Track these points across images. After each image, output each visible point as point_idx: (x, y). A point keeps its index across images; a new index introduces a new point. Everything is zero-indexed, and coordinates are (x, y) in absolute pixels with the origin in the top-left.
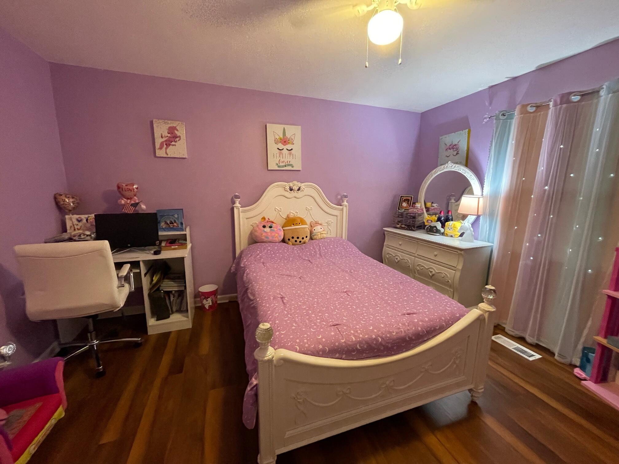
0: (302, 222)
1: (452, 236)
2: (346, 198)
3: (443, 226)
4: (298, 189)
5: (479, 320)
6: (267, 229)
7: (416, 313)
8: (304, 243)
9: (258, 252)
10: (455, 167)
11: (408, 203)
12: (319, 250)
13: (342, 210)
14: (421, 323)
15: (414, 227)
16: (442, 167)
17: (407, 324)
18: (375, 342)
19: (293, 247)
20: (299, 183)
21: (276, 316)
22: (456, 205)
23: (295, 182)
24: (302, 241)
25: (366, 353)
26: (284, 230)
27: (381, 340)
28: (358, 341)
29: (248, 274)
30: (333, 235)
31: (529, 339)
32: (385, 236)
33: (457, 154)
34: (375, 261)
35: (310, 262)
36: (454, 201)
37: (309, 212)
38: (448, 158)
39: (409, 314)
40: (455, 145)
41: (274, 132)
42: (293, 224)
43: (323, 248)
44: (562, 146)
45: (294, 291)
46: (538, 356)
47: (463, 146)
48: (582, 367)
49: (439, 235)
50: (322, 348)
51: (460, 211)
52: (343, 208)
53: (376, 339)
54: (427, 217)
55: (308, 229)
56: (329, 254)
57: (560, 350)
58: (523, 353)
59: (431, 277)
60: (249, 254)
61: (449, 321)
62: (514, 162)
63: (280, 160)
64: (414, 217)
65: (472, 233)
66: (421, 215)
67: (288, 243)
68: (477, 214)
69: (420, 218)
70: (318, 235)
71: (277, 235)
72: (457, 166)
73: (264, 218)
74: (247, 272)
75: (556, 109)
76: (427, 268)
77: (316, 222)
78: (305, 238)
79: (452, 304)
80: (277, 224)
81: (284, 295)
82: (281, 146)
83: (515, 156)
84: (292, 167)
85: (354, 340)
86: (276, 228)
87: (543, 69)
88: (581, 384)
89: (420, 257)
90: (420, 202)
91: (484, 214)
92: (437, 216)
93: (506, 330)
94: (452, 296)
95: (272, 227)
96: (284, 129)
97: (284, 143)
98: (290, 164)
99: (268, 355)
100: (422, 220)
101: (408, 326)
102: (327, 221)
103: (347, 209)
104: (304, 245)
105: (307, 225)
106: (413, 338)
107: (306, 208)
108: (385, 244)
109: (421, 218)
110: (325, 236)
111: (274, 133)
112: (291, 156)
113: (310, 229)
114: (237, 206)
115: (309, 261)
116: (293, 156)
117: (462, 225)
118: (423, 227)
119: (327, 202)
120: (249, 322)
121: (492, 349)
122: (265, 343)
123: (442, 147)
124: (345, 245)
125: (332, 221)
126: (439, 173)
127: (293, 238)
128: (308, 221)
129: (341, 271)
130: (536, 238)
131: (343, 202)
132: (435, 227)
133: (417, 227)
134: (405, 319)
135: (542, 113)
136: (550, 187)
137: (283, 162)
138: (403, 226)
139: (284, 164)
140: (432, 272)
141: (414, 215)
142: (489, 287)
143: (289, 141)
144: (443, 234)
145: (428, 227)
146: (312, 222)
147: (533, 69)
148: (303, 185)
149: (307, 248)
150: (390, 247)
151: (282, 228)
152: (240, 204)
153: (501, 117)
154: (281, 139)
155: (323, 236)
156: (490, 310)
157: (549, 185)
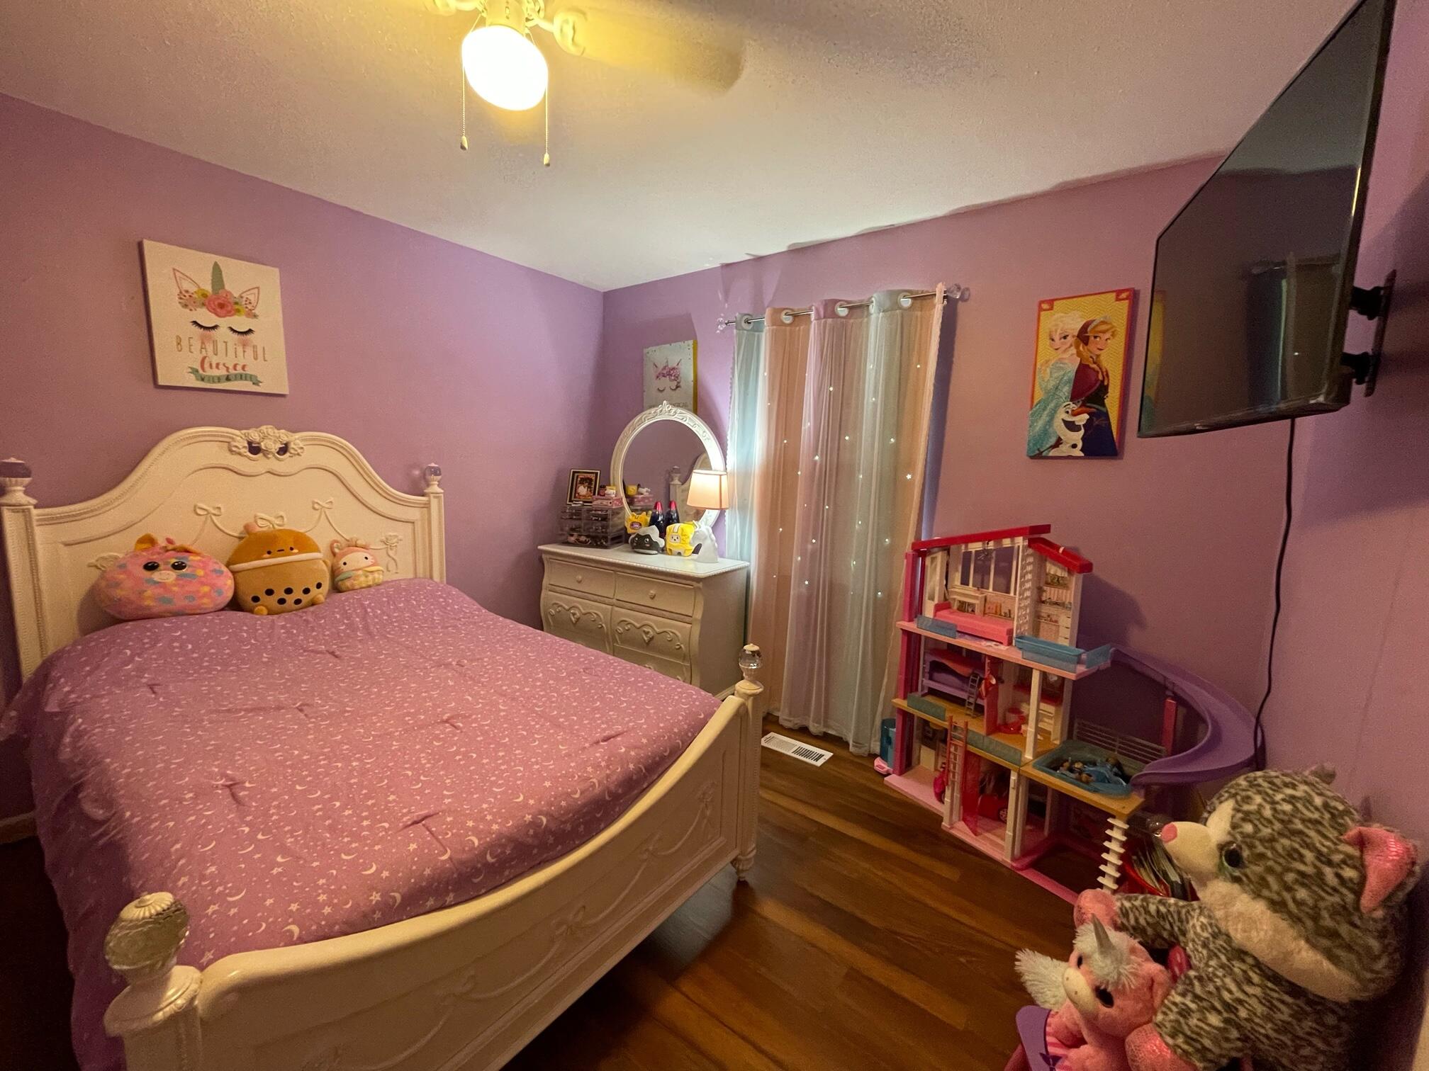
0: (301, 542)
1: (679, 554)
2: (436, 475)
3: (663, 534)
4: (280, 448)
5: (740, 716)
6: (166, 576)
7: (623, 733)
8: (313, 604)
9: (128, 652)
10: (675, 412)
11: (589, 487)
12: (364, 618)
13: (427, 506)
14: (633, 753)
15: (606, 538)
16: (653, 411)
17: (603, 764)
18: (531, 832)
19: (273, 621)
20: (283, 431)
21: (206, 851)
22: (683, 491)
23: (267, 429)
24: (306, 599)
25: (511, 867)
26: (234, 573)
27: (547, 821)
28: (489, 842)
29: (79, 735)
30: (403, 572)
31: (814, 728)
32: (543, 564)
33: (677, 387)
34: (522, 627)
35: (336, 657)
36: (679, 483)
37: (323, 516)
38: (661, 394)
39: (607, 739)
40: (674, 369)
41: (174, 269)
42: (269, 553)
43: (373, 611)
44: (831, 389)
45: (277, 754)
46: (828, 755)
47: (687, 372)
48: (883, 755)
49: (656, 552)
50: (380, 899)
51: (691, 502)
52: (429, 501)
53: (535, 824)
54: (631, 517)
55: (324, 561)
56: (395, 627)
57: (856, 734)
58: (807, 756)
59: (648, 644)
60: (86, 663)
61: (687, 734)
62: (770, 409)
63: (207, 361)
64: (605, 518)
65: (714, 545)
66: (618, 513)
67: (251, 611)
68: (719, 507)
69: (616, 520)
70: (358, 576)
71: (206, 589)
72: (679, 410)
73: (149, 540)
74: (80, 726)
75: (819, 325)
76: (638, 625)
77: (348, 541)
78: (314, 591)
79: (691, 695)
80: (203, 557)
81: (238, 775)
82: (206, 318)
83: (770, 399)
84: (254, 384)
85: (476, 843)
86: (204, 568)
87: (799, 252)
88: (885, 783)
89: (621, 603)
90: (614, 485)
91: (731, 506)
92: (650, 512)
93: (781, 721)
94: (689, 679)
95: (185, 567)
96: (216, 268)
97: (218, 310)
98: (246, 375)
99: (173, 999)
100: (621, 523)
101: (608, 767)
102: (384, 538)
103: (439, 502)
104: (312, 609)
105: (320, 552)
106: (620, 791)
107: (314, 503)
108: (545, 582)
109: (619, 518)
110: (379, 578)
111: (175, 274)
112: (249, 351)
113: (329, 563)
114: (14, 502)
115: (333, 653)
116: (255, 353)
117: (697, 529)
118: (623, 539)
119: (378, 486)
120: (91, 901)
121: (764, 765)
122: (152, 966)
123: (650, 372)
124: (441, 597)
125: (400, 537)
126: (647, 423)
127: (270, 592)
128: (322, 538)
129: (432, 667)
130: (810, 547)
131: (428, 485)
132: (648, 536)
133: (613, 539)
134: (599, 753)
135: (802, 328)
136: (821, 457)
137: (218, 365)
138: (583, 538)
139: (222, 372)
140: (648, 633)
141: (604, 513)
142: (750, 648)
143: (237, 307)
144: (663, 550)
145: (634, 538)
146: (337, 542)
147: (784, 249)
148: (297, 437)
149: (323, 618)
150: (558, 589)
151: (227, 565)
152: (34, 497)
153: (745, 326)
154: (205, 296)
155: (374, 579)
156: (755, 691)
157: (819, 453)
